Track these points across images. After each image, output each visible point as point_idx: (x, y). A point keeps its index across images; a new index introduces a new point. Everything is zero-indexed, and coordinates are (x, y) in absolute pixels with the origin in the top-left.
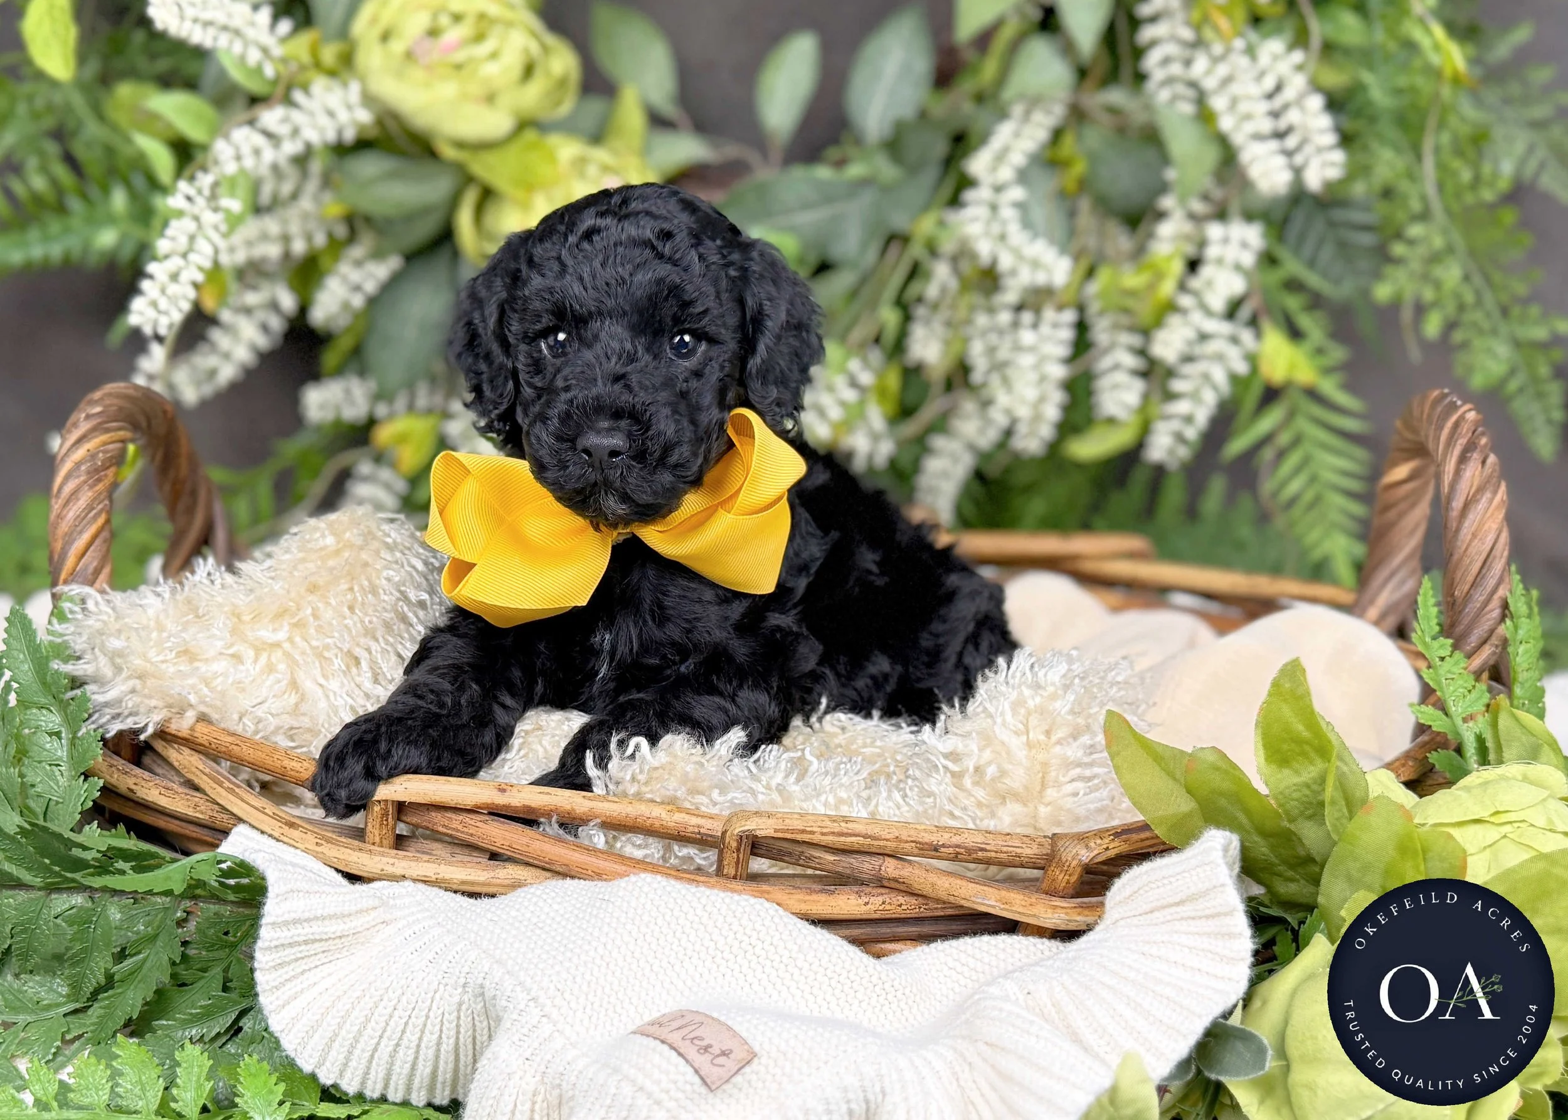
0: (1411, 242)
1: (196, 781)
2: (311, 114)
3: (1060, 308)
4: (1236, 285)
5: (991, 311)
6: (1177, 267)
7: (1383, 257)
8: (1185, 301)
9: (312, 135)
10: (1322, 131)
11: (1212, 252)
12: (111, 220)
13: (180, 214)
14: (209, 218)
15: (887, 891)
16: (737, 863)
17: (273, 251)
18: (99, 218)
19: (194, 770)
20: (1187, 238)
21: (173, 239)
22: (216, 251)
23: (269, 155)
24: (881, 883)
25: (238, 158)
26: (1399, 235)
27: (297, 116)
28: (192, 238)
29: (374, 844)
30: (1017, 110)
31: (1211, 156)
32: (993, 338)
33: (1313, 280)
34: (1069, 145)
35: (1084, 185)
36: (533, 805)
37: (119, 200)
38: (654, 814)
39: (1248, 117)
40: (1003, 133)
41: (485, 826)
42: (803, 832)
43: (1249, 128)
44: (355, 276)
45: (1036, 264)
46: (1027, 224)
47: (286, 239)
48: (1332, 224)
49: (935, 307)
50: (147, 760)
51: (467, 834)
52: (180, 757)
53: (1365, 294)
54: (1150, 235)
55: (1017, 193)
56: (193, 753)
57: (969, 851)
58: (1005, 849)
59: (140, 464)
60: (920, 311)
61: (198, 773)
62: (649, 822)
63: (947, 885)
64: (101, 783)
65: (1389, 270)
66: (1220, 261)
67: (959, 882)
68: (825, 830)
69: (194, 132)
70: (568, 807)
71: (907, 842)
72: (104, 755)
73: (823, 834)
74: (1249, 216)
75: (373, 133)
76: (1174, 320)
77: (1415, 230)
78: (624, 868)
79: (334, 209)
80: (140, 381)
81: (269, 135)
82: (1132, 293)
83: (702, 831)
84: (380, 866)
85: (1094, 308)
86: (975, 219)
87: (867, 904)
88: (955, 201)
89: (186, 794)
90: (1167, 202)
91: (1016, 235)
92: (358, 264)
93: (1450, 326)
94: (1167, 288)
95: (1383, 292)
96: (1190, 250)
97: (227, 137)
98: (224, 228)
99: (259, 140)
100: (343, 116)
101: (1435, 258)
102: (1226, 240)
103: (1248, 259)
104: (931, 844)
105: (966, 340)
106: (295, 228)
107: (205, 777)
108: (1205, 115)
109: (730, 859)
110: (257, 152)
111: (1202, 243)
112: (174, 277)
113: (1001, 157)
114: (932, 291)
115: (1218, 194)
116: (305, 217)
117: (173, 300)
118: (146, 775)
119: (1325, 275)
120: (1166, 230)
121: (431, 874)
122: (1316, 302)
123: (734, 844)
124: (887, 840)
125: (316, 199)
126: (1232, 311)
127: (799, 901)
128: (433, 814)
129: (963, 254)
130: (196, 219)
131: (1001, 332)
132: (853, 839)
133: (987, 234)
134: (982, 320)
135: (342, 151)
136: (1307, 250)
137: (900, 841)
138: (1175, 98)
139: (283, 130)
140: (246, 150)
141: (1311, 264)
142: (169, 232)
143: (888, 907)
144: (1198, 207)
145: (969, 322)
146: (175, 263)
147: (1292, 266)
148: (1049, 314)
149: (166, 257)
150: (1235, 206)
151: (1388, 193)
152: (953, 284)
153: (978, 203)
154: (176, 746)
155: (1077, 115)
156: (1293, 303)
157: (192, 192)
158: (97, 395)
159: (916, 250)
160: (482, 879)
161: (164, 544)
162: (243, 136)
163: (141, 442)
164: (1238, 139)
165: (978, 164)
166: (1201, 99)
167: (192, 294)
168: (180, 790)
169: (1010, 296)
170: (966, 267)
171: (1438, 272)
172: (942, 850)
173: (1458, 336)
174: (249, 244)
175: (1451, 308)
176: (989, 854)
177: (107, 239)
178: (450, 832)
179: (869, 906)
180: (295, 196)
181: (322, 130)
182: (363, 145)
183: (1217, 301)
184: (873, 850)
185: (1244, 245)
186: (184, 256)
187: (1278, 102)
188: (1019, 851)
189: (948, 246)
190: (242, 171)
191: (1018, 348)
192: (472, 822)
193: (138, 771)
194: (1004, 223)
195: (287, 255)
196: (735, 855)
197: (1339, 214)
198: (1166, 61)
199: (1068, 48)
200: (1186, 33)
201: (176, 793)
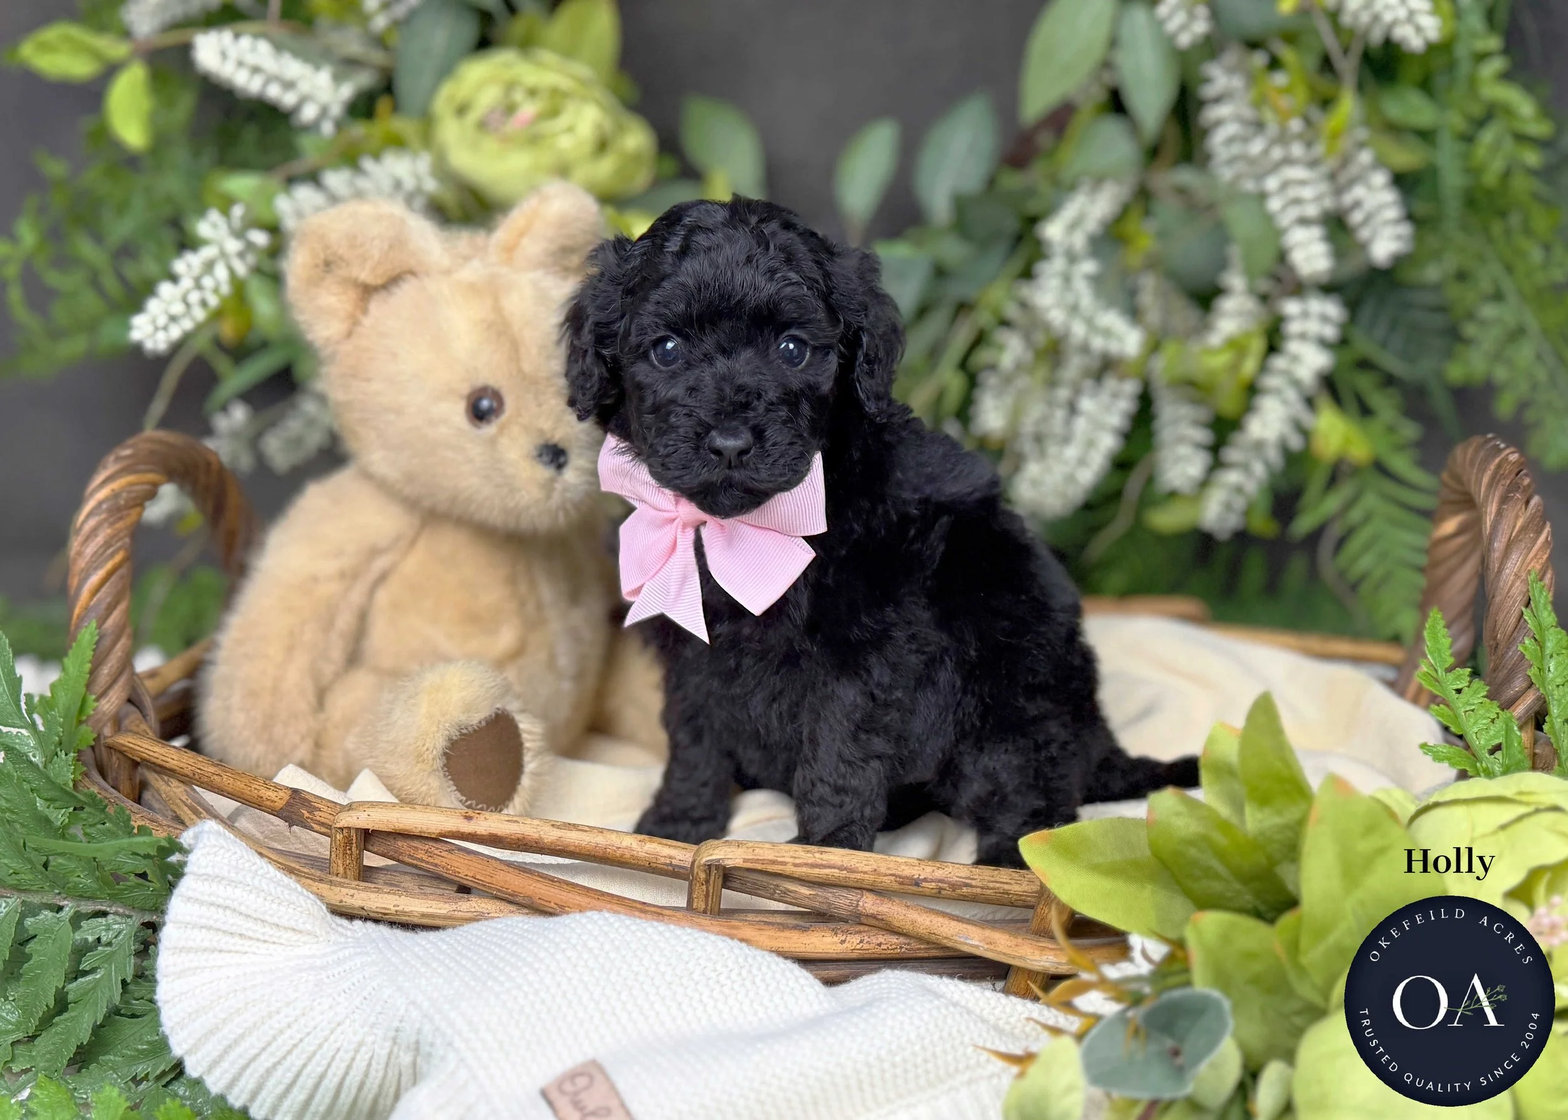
0: (1484, 323)
3: (1123, 377)
4: (1322, 360)
6: (1257, 345)
7: (1454, 337)
8: (1268, 382)
10: (1387, 206)
11: (1291, 327)
15: (866, 928)
16: (707, 896)
19: (178, 802)
21: (192, 262)
24: (858, 920)
26: (1471, 316)
27: (360, 183)
29: (337, 875)
30: (1086, 182)
33: (1387, 360)
35: (1152, 261)
36: (499, 834)
38: (624, 844)
41: (450, 856)
42: (774, 862)
43: (1296, 212)
45: (1107, 333)
46: (1100, 294)
50: (147, 796)
51: (432, 864)
52: (167, 789)
53: (1438, 372)
55: (1089, 267)
56: (181, 784)
57: (954, 886)
58: (991, 885)
60: (991, 380)
61: (181, 804)
62: (619, 853)
63: (928, 923)
65: (1462, 349)
66: (1301, 336)
67: (940, 919)
68: (797, 861)
70: (536, 836)
71: (886, 875)
73: (795, 865)
74: (1326, 293)
76: (1263, 403)
77: (1487, 311)
78: (587, 900)
81: (332, 196)
83: (674, 862)
84: (338, 898)
85: (1158, 385)
86: (1048, 291)
87: (843, 942)
88: (1027, 274)
89: (169, 826)
90: (1227, 279)
91: (1089, 304)
94: (1249, 367)
95: (1455, 371)
99: (320, 200)
102: (1305, 315)
103: (1329, 333)
104: (911, 878)
107: (186, 808)
109: (699, 891)
113: (1074, 223)
119: (1399, 355)
121: (391, 907)
122: (1389, 380)
123: (703, 876)
124: (865, 873)
127: (770, 937)
128: (400, 843)
129: (1034, 327)
132: (827, 871)
133: (1058, 303)
136: (1380, 331)
137: (879, 874)
139: (345, 193)
140: (308, 209)
141: (1385, 343)
143: (866, 946)
147: (1364, 346)
148: (1111, 384)
149: (180, 278)
151: (1461, 275)
153: (1051, 275)
154: (166, 778)
155: (1144, 195)
156: (1365, 382)
159: (983, 318)
160: (443, 912)
164: (1285, 223)
165: (1052, 231)
171: (1511, 351)
172: (924, 884)
173: (1531, 415)
175: (1523, 386)
176: (975, 890)
178: (415, 862)
179: (845, 945)
183: (1307, 374)
184: (850, 884)
185: (1326, 319)
187: (1342, 178)
188: (1006, 887)
192: (436, 852)
194: (1077, 295)
196: (704, 887)
198: (1230, 141)
199: (1134, 127)
200: (1248, 113)
201: (160, 825)
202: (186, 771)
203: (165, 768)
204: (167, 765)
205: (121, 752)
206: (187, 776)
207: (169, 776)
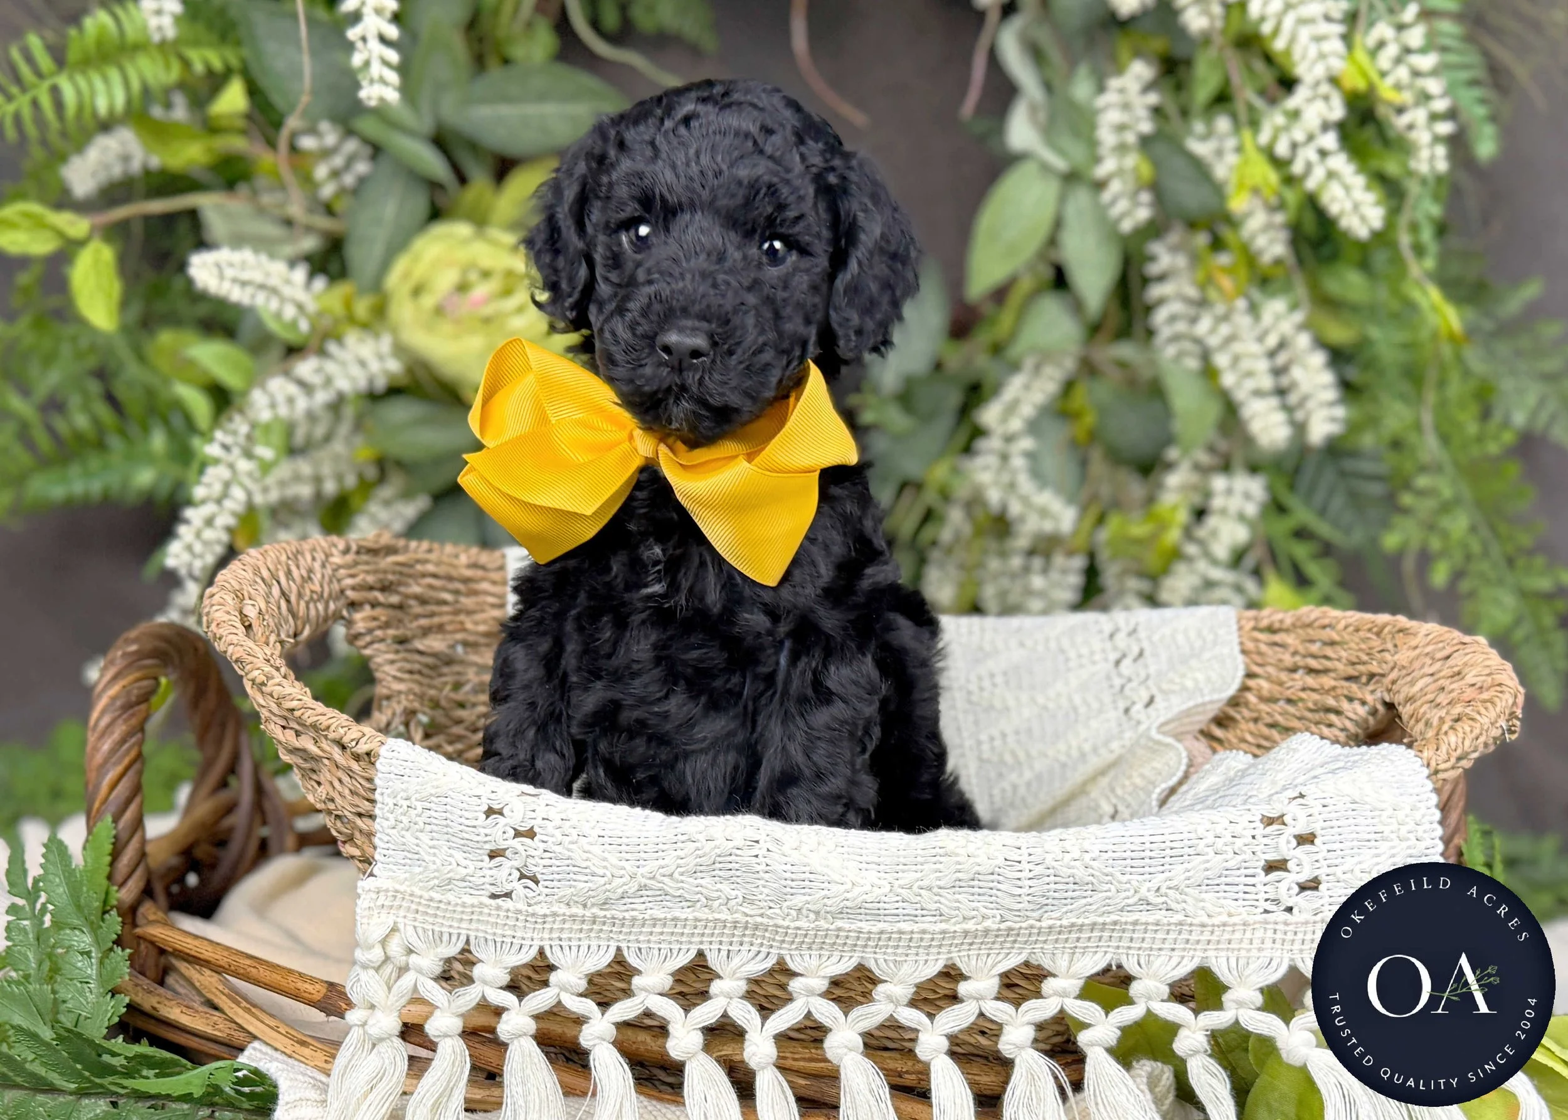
0: (1421, 493)
1: (216, 1001)
2: (343, 364)
3: (1070, 553)
4: (1240, 534)
5: (1004, 555)
6: (1183, 516)
7: (1391, 505)
8: (1191, 549)
9: (343, 384)
10: (1325, 387)
11: (1217, 502)
12: (149, 459)
13: (216, 461)
14: (244, 465)
17: (305, 491)
18: (138, 456)
19: (214, 990)
20: (1195, 488)
21: (209, 485)
22: (249, 494)
23: (302, 403)
25: (273, 405)
26: (1407, 485)
27: (330, 367)
28: (227, 485)
30: (1029, 363)
31: (1213, 411)
32: (1005, 582)
33: (1324, 529)
34: (1080, 398)
35: (1093, 436)
37: (158, 441)
38: (639, 1038)
39: (1249, 374)
40: (1014, 386)
41: (482, 1046)
43: (1250, 384)
44: (383, 514)
45: (1044, 513)
46: (1037, 474)
47: (318, 480)
48: (1343, 474)
49: (949, 551)
50: (170, 980)
52: (201, 978)
53: (1374, 541)
54: (1160, 486)
55: (1027, 443)
56: (214, 974)
59: (171, 698)
60: (935, 555)
61: (218, 993)
62: (634, 1045)
64: (127, 1000)
65: (1398, 520)
66: (1223, 512)
68: (796, 1056)
69: (231, 379)
70: (560, 1030)
72: (130, 974)
74: (1254, 469)
75: (404, 381)
76: (1181, 568)
77: (1422, 481)
79: (364, 452)
80: (173, 616)
81: (303, 384)
82: (1138, 542)
85: (1104, 556)
86: (986, 468)
88: (968, 450)
89: (207, 1013)
90: (1172, 453)
91: (1025, 483)
92: (387, 503)
93: (1458, 575)
94: (1173, 535)
95: (1391, 541)
96: (1197, 499)
97: (263, 386)
98: (257, 474)
99: (292, 389)
100: (375, 366)
101: (1446, 508)
102: (1229, 492)
103: (1251, 509)
105: (979, 584)
106: (327, 470)
107: (224, 998)
108: (1209, 372)
110: (291, 401)
111: (1208, 494)
112: (209, 522)
113: (1011, 409)
114: (946, 535)
115: (1223, 445)
116: (336, 458)
117: (206, 544)
118: (169, 994)
119: (1335, 524)
120: (1174, 480)
122: (1327, 550)
125: (348, 441)
126: (1237, 559)
129: (975, 502)
130: (231, 466)
131: (1013, 576)
132: (824, 1064)
133: (996, 483)
134: (994, 564)
135: (374, 397)
136: (1319, 497)
138: (1180, 355)
139: (316, 380)
140: (280, 399)
141: (1322, 512)
142: (206, 479)
144: (1204, 458)
145: (980, 565)
146: (208, 509)
147: (1302, 514)
148: (1059, 560)
149: (203, 502)
150: (1238, 459)
151: (1396, 444)
152: (967, 529)
153: (991, 451)
154: (198, 967)
155: (1088, 368)
156: (1301, 551)
157: (228, 440)
158: (133, 634)
159: (930, 497)
161: (192, 772)
162: (279, 386)
163: (173, 677)
164: (1240, 395)
165: (990, 415)
166: (1206, 356)
167: (225, 537)
168: (201, 1009)
169: (1022, 542)
170: (979, 513)
171: (1445, 522)
173: (1465, 586)
174: (282, 484)
175: (1458, 557)
177: (145, 478)
180: (328, 438)
181: (353, 379)
182: (394, 391)
183: (1221, 550)
185: (1247, 496)
186: (219, 501)
187: (1281, 359)
189: (962, 491)
190: (276, 418)
191: (1029, 592)
193: (161, 990)
194: (1014, 472)
195: (318, 495)
197: (1349, 464)
198: (1173, 319)
199: (1077, 306)
200: (1192, 292)
201: (197, 1011)
202: (221, 963)
203: (199, 959)
204: (201, 956)
205: (152, 943)
206: (221, 966)
207: (202, 966)
